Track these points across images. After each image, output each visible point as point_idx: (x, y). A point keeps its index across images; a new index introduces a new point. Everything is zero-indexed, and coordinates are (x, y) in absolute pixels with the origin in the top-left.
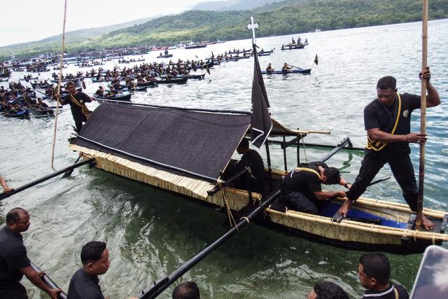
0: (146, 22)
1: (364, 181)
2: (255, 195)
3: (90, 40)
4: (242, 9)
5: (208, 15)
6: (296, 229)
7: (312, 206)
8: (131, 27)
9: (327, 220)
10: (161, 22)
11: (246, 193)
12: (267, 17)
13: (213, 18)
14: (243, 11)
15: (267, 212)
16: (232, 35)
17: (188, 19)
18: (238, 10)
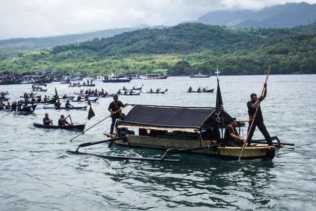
0: (112, 35)
1: (251, 134)
2: (213, 141)
3: (20, 55)
4: (273, 27)
5: (214, 31)
6: (230, 156)
7: (235, 144)
8: (88, 42)
9: (240, 148)
10: (136, 36)
11: (210, 141)
12: (305, 42)
13: (222, 38)
14: (274, 31)
15: (218, 149)
16: (235, 67)
17: (181, 36)
18: (267, 28)
